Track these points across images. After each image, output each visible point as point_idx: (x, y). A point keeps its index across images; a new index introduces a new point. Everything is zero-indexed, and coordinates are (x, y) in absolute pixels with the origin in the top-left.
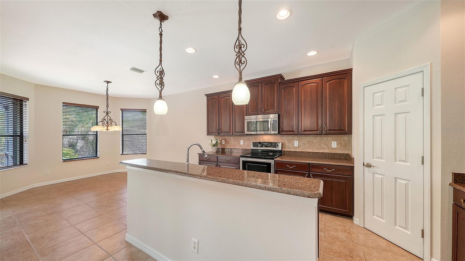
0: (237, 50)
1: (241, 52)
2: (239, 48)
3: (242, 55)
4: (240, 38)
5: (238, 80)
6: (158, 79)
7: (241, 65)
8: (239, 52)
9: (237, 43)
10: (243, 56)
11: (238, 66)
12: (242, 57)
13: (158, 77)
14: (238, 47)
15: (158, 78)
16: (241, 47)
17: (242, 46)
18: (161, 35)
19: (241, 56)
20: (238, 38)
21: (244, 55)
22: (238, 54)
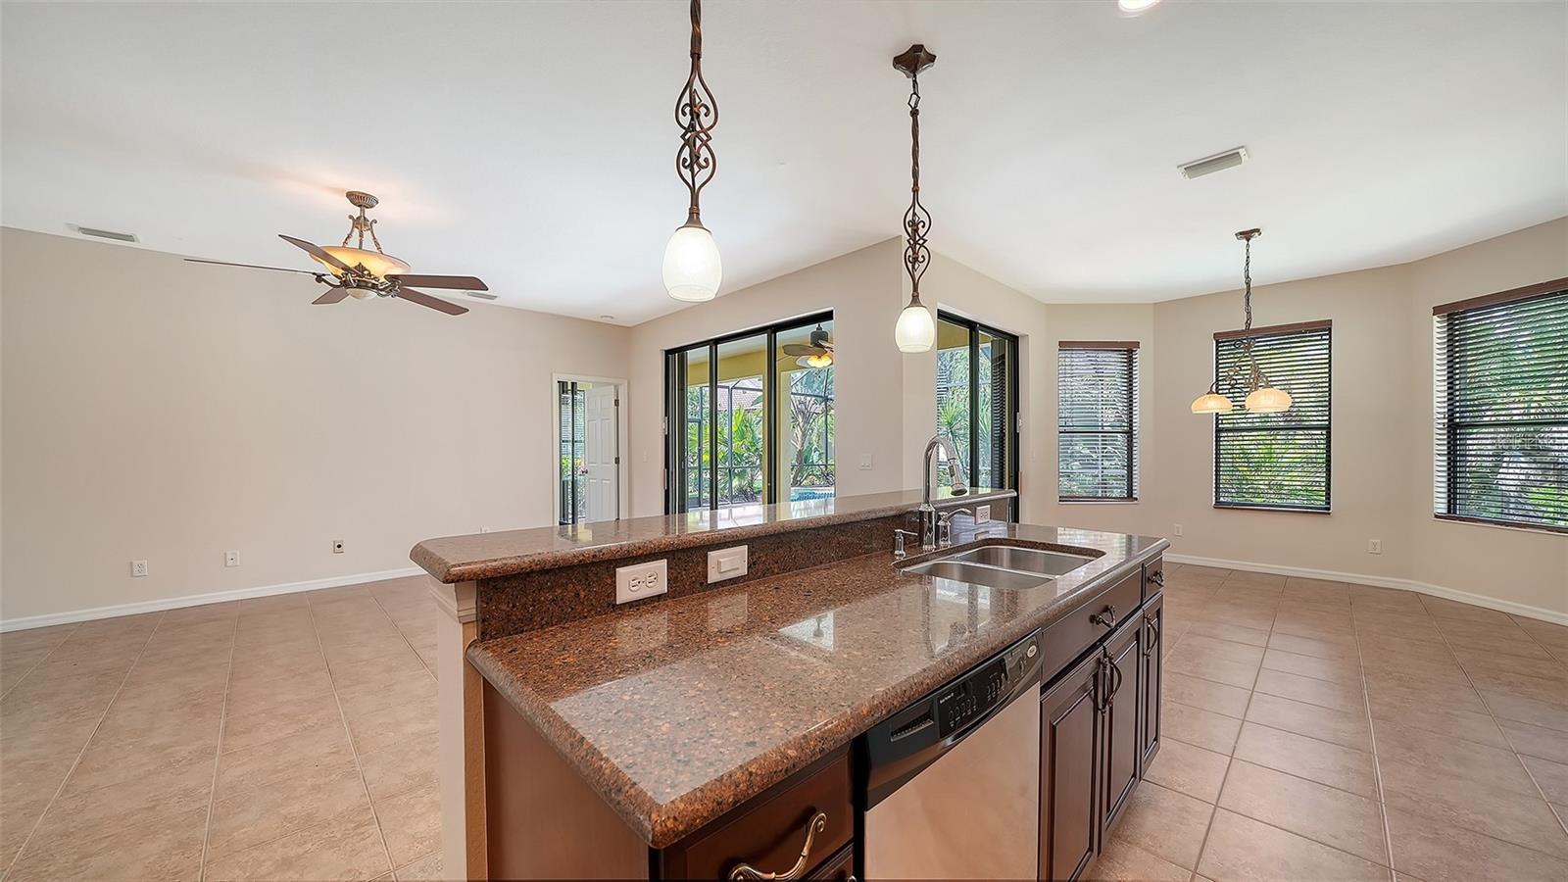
0: (686, 121)
1: (698, 128)
2: (691, 114)
3: (701, 140)
4: (697, 84)
5: (687, 218)
7: (696, 168)
8: (692, 126)
9: (686, 99)
10: (705, 144)
11: (687, 173)
12: (701, 146)
14: (687, 110)
16: (698, 116)
17: (703, 110)
19: (698, 143)
20: (689, 84)
21: (707, 140)
22: (689, 134)
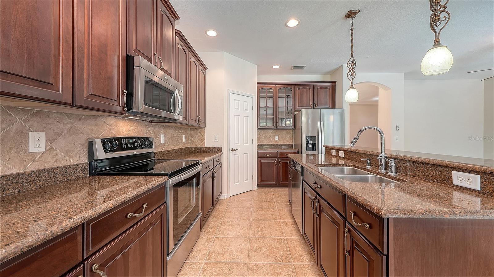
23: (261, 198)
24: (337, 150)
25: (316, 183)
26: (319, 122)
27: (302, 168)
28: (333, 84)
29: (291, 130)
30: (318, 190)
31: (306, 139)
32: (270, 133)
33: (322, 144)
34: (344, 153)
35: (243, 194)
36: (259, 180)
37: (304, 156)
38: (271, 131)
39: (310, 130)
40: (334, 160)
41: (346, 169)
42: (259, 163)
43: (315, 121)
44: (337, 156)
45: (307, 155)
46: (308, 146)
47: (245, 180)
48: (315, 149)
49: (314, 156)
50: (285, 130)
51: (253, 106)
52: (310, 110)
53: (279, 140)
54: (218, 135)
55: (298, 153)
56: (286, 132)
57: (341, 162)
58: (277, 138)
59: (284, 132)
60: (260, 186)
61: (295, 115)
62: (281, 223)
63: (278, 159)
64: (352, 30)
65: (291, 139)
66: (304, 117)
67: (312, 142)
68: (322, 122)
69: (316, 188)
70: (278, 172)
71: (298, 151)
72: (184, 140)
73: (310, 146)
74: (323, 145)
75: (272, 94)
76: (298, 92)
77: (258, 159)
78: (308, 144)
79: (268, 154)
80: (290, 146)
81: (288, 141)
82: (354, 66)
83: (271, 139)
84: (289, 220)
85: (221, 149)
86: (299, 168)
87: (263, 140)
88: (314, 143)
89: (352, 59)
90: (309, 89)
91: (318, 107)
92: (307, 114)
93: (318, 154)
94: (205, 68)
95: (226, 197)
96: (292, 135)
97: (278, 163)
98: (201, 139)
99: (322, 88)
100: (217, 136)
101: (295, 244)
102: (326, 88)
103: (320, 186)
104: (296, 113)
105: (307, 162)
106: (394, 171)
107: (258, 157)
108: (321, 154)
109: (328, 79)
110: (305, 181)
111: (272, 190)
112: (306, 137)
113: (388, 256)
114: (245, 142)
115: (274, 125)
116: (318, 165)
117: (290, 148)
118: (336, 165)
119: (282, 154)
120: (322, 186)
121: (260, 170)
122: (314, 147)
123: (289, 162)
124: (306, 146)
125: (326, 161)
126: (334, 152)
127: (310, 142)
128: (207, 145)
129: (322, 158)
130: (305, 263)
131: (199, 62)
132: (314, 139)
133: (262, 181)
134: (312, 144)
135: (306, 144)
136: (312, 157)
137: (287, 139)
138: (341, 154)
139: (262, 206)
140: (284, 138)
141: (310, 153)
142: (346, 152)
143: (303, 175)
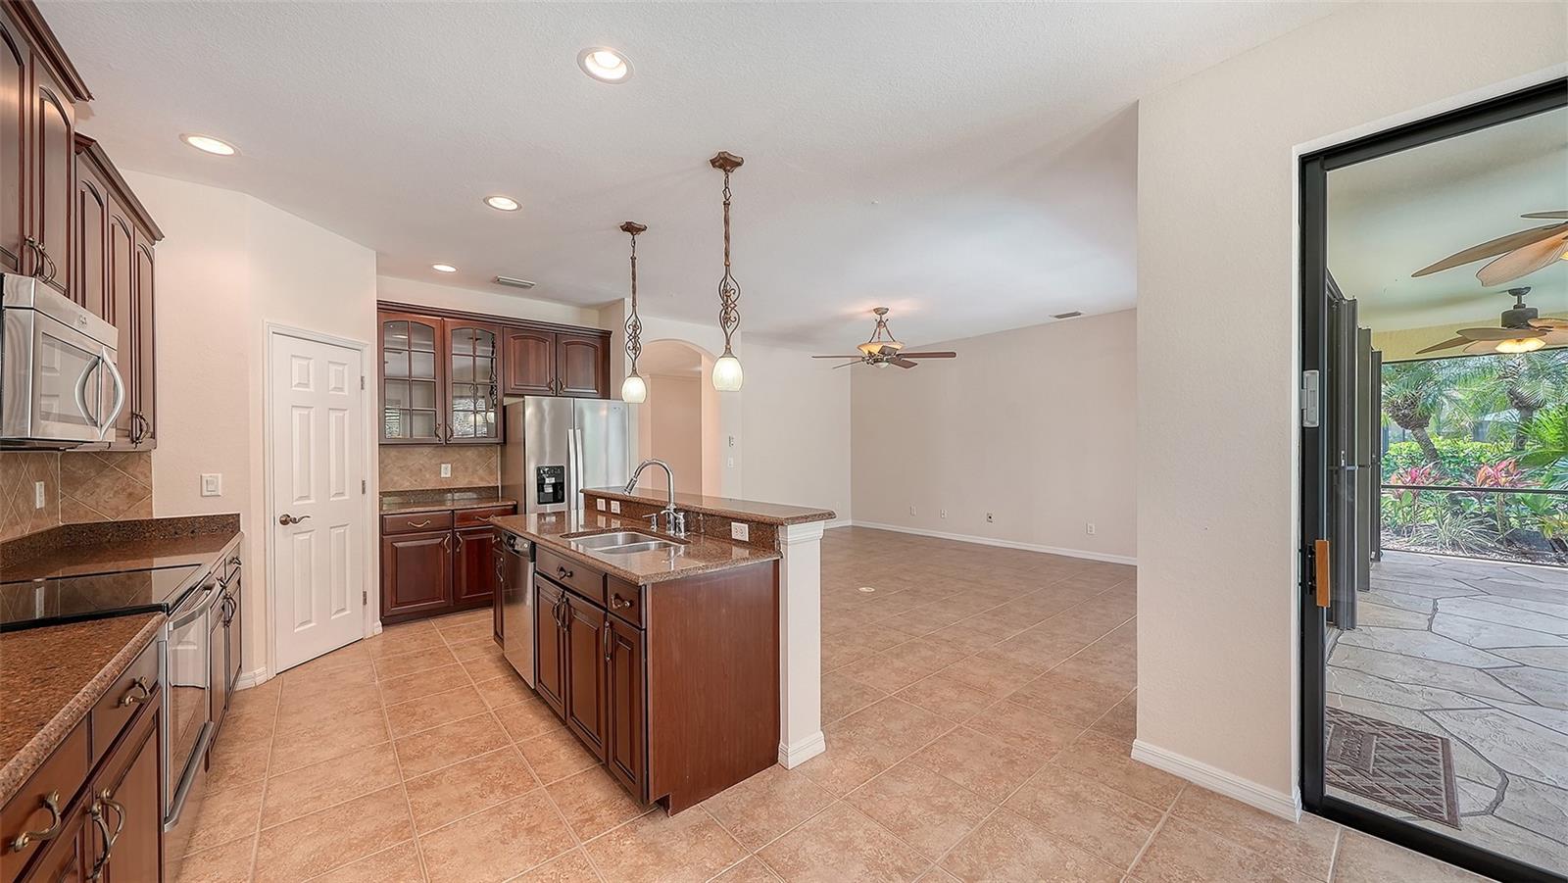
6: (733, 303)
13: (733, 309)
15: (732, 306)
18: (726, 205)
23: (403, 651)
24: (608, 499)
25: (562, 569)
26: (571, 431)
27: (533, 545)
28: (605, 337)
29: (493, 448)
30: (566, 581)
31: (539, 474)
32: (420, 458)
33: (577, 483)
34: (621, 506)
35: (331, 655)
36: (387, 603)
37: (532, 518)
38: (426, 450)
39: (548, 449)
40: (601, 521)
41: (620, 536)
42: (388, 551)
43: (562, 427)
44: (607, 512)
45: (541, 516)
46: (543, 491)
47: (337, 612)
48: (560, 498)
49: (560, 515)
50: (473, 448)
51: (362, 378)
52: (546, 402)
53: (454, 476)
54: (220, 475)
55: (515, 510)
56: (476, 452)
57: (616, 524)
58: (446, 471)
59: (470, 454)
60: (388, 620)
61: (505, 408)
62: (476, 687)
63: (454, 534)
64: (633, 259)
65: (491, 473)
66: (532, 411)
67: (553, 480)
68: (578, 432)
69: (561, 578)
70: (456, 568)
71: (515, 507)
72: (40, 502)
73: (549, 490)
74: (581, 487)
75: (431, 343)
76: (514, 346)
77: (382, 541)
78: (543, 484)
79: (419, 520)
80: (489, 493)
81: (482, 479)
82: (638, 331)
83: (425, 476)
84: (498, 676)
85: (239, 521)
86: (523, 546)
87: (396, 478)
88: (560, 483)
89: (634, 317)
90: (544, 341)
91: (567, 390)
92: (539, 408)
93: (569, 509)
94: (154, 235)
95: (260, 680)
96: (496, 460)
97: (455, 542)
98: (129, 490)
99: (577, 343)
100: (217, 477)
101: (519, 713)
102: (586, 344)
103: (571, 573)
104: (507, 401)
105: (540, 531)
106: (683, 530)
107: (383, 532)
108: (577, 508)
109: (593, 322)
110: (538, 573)
111: (435, 624)
112: (539, 469)
113: (646, 630)
114: (333, 492)
115: (437, 435)
116: (567, 536)
117: (490, 499)
118: (607, 532)
119: (466, 517)
120: (574, 572)
121: (388, 571)
122: (558, 494)
123: (496, 538)
124: (539, 491)
125: (585, 526)
126: (601, 504)
127: (547, 481)
128: (162, 509)
129: (577, 518)
130: (542, 733)
131: (136, 220)
132: (559, 472)
133: (398, 604)
134: (554, 486)
135: (538, 485)
136: (554, 519)
137: (481, 472)
138: (616, 507)
139: (413, 668)
140: (470, 470)
141: (549, 508)
142: (624, 502)
143: (534, 560)
